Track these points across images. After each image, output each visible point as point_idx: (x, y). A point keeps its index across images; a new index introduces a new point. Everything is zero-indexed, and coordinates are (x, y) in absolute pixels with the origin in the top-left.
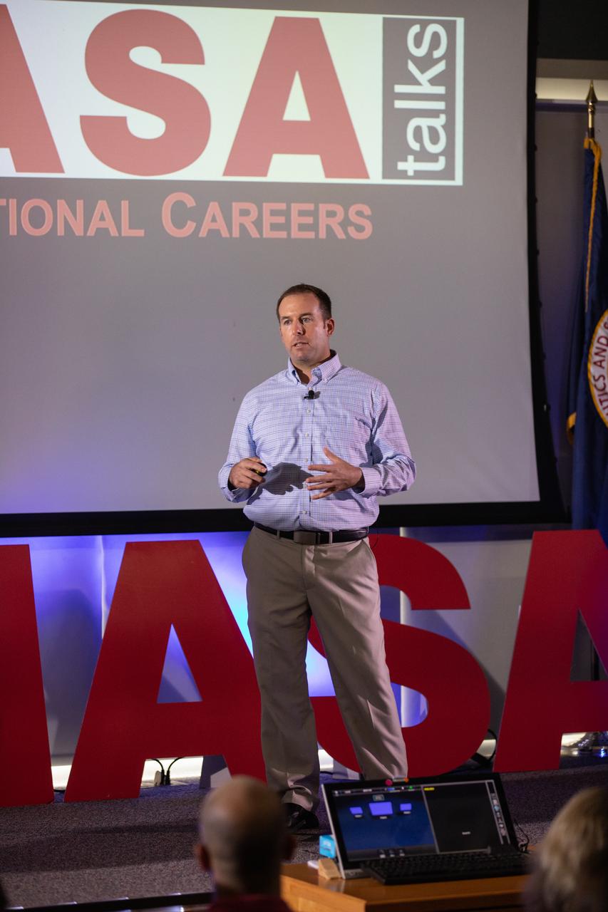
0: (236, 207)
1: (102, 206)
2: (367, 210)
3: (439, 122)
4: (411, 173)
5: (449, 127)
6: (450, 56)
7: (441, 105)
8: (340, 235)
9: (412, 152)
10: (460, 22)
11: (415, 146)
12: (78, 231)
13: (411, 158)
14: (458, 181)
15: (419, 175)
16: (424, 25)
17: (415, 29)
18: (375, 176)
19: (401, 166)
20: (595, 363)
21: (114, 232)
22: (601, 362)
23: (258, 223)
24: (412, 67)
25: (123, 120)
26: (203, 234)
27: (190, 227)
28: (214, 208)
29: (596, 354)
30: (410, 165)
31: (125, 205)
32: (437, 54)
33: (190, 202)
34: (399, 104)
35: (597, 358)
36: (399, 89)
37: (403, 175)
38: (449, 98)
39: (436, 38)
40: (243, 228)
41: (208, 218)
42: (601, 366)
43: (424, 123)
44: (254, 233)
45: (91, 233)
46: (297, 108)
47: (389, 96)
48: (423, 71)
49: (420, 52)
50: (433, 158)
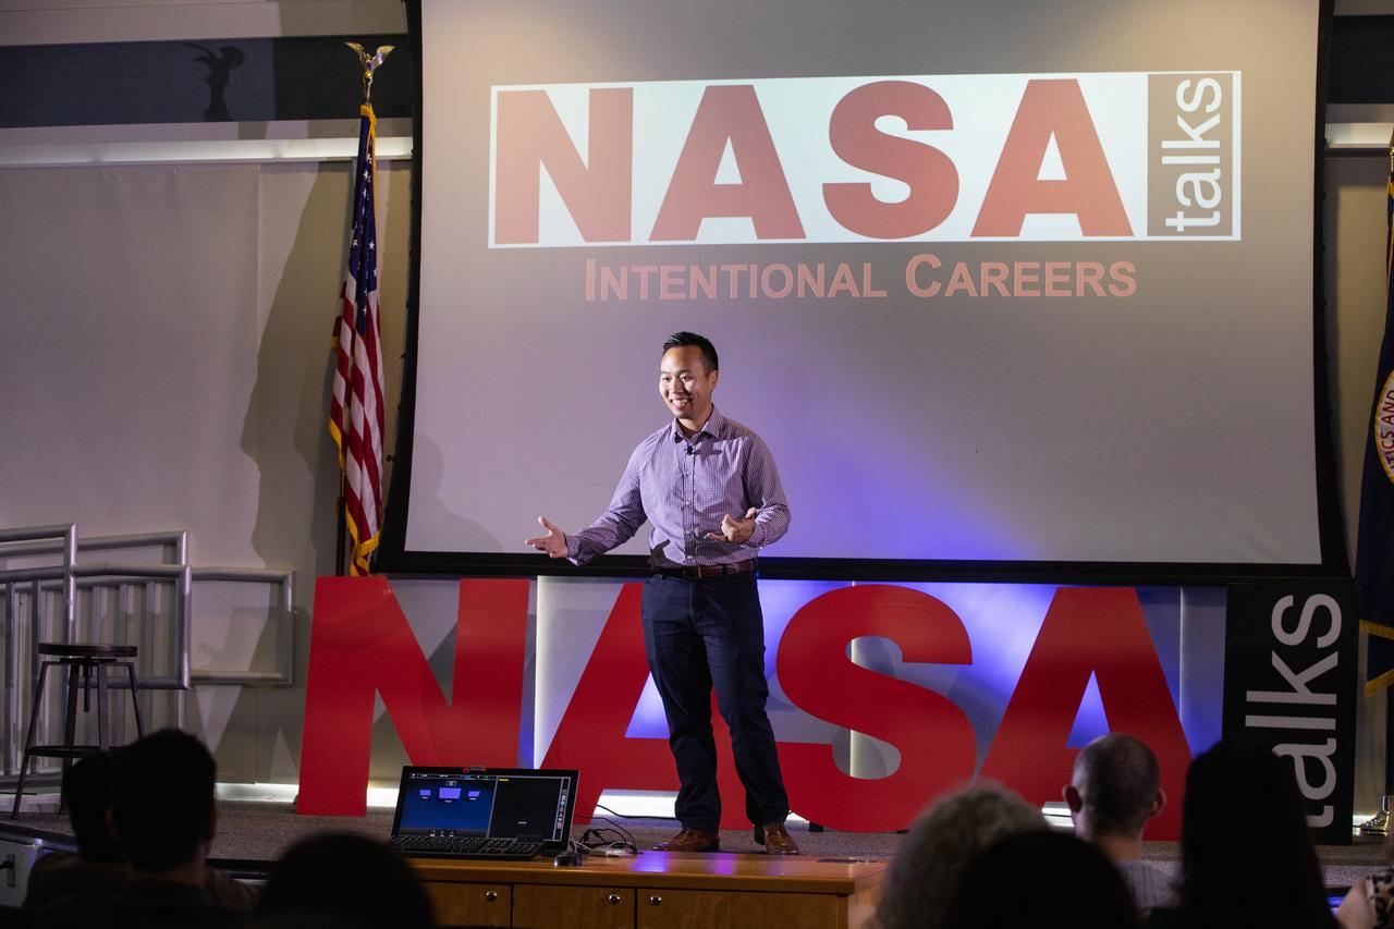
0: (985, 267)
1: (844, 269)
2: (1130, 268)
3: (1213, 178)
4: (1180, 229)
5: (1225, 182)
6: (1226, 110)
7: (1215, 160)
8: (1100, 292)
9: (1183, 208)
10: (1237, 76)
11: (1186, 202)
12: (819, 292)
13: (1180, 214)
14: (1236, 235)
15: (1189, 230)
16: (1195, 80)
17: (1186, 84)
18: (1140, 232)
19: (1169, 222)
20: (1383, 419)
21: (855, 294)
22: (1389, 417)
23: (1009, 283)
24: (1181, 122)
25: (867, 186)
26: (949, 293)
27: (935, 287)
28: (961, 268)
29: (1385, 409)
30: (1180, 221)
31: (867, 268)
32: (1210, 108)
33: (936, 263)
34: (1166, 160)
35: (1387, 414)
36: (1166, 144)
37: (1173, 231)
38: (1225, 152)
39: (1209, 93)
40: (991, 286)
41: (955, 277)
42: (1389, 422)
43: (1196, 178)
44: (1004, 292)
45: (832, 294)
46: (1052, 167)
47: (1155, 153)
48: (1194, 126)
49: (1192, 107)
50: (1208, 213)
